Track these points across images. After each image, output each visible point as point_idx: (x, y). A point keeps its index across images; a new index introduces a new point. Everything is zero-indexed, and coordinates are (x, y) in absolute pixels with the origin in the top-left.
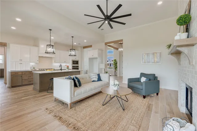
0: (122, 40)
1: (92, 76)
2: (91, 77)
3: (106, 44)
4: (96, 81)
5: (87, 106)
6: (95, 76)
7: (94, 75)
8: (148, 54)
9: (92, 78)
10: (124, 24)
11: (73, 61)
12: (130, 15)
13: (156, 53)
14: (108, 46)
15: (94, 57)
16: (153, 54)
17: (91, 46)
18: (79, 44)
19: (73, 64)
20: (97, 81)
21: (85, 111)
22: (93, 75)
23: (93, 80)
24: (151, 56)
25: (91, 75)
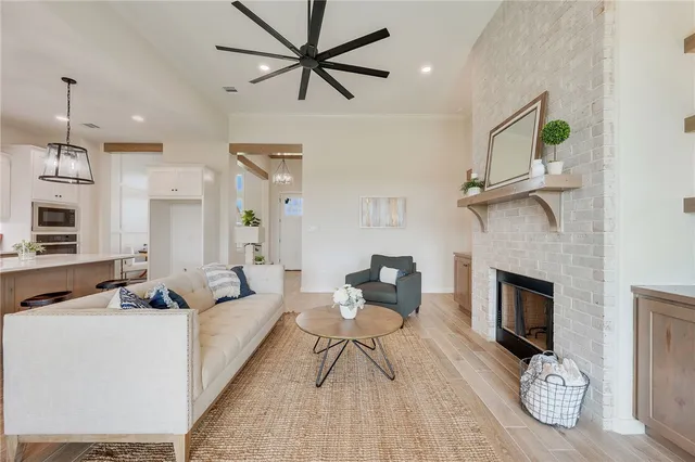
0: (298, 147)
1: (212, 278)
2: (211, 284)
3: (234, 148)
4: (232, 298)
5: (254, 413)
6: (227, 280)
7: (223, 276)
8: (376, 202)
9: (215, 289)
10: (349, 96)
11: (41, 210)
12: (384, 74)
13: (396, 199)
14: (240, 158)
15: (182, 194)
16: (389, 200)
17: (156, 148)
18: (91, 126)
19: (41, 223)
20: (240, 297)
21: (272, 439)
22: (215, 273)
23: (219, 294)
24: (383, 207)
25: (209, 274)
